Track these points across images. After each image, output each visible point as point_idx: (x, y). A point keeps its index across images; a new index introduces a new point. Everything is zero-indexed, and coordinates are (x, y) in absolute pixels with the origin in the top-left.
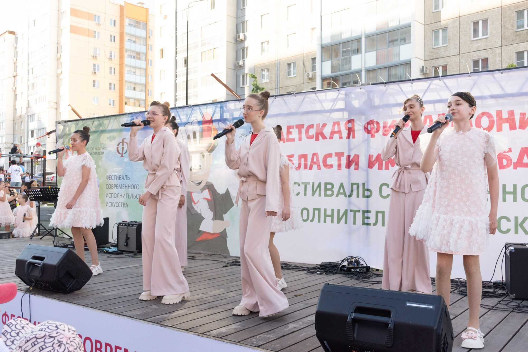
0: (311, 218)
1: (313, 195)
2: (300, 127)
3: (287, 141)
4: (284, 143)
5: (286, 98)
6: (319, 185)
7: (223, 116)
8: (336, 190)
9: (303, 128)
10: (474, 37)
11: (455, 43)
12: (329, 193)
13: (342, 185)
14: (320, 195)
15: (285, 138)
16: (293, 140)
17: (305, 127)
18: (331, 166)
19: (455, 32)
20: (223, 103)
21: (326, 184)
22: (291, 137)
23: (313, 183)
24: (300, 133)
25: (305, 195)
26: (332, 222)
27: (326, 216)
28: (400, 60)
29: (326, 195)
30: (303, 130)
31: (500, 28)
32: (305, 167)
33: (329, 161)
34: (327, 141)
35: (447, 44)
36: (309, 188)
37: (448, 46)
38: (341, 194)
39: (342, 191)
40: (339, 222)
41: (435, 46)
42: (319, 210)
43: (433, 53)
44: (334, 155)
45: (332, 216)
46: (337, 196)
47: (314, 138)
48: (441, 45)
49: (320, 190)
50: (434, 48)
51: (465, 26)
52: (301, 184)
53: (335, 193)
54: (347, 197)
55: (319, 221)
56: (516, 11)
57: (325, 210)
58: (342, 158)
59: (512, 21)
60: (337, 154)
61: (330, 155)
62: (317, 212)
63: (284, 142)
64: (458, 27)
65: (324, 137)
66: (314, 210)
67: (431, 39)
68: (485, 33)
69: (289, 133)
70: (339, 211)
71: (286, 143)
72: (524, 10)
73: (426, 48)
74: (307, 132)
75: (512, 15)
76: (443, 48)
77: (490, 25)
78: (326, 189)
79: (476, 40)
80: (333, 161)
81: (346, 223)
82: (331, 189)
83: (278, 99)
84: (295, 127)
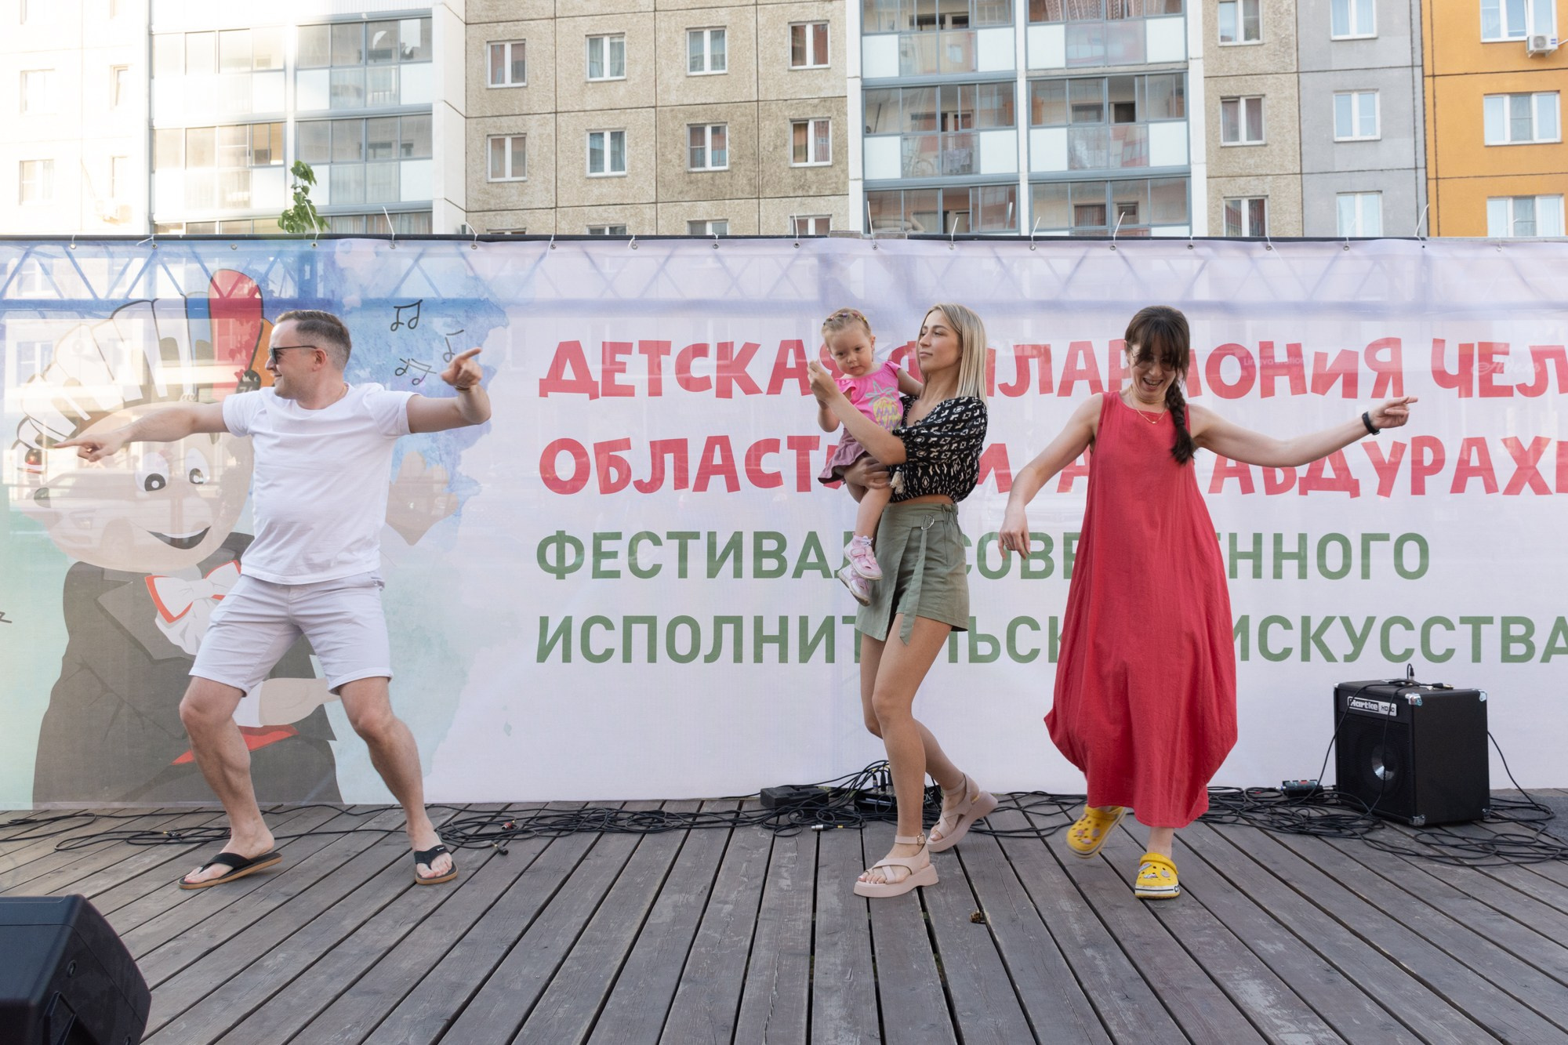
0: (707, 647)
1: (712, 573)
2: (655, 350)
3: (603, 395)
4: (595, 401)
5: (596, 248)
6: (736, 543)
7: (316, 291)
8: (792, 555)
9: (668, 353)
10: (593, 170)
11: (545, 178)
12: (770, 564)
13: (812, 540)
14: (738, 573)
15: (597, 383)
16: (628, 391)
17: (675, 351)
18: (774, 480)
19: (545, 149)
20: (315, 241)
21: (759, 537)
22: (620, 379)
23: (712, 536)
24: (655, 368)
25: (683, 573)
26: (783, 657)
27: (760, 639)
28: (400, 201)
29: (759, 573)
30: (669, 363)
31: (654, 158)
32: (681, 482)
33: (769, 464)
34: (762, 398)
35: (524, 175)
36: (697, 550)
37: (528, 183)
38: (812, 567)
39: (812, 558)
40: (806, 653)
41: (492, 177)
42: (737, 622)
43: (488, 193)
44: (784, 444)
45: (782, 639)
46: (798, 574)
47: (710, 387)
48: (508, 177)
49: (738, 559)
50: (492, 183)
51: (569, 138)
52: (663, 537)
53: (792, 565)
54: (831, 577)
55: (738, 658)
56: (688, 125)
57: (758, 622)
58: (813, 454)
59: (679, 145)
60: (793, 442)
61: (772, 445)
62: (728, 630)
63: (594, 396)
64: (554, 137)
65: (750, 388)
66: (719, 621)
67: (482, 157)
68: (618, 164)
69: (612, 368)
70: (804, 622)
71: (603, 400)
72: (705, 124)
73: (469, 180)
74: (682, 367)
75: (681, 131)
76: (514, 185)
77: (629, 146)
78: (759, 554)
79: (597, 178)
80: (782, 462)
81: (830, 658)
82: (777, 554)
83: (563, 248)
84: (636, 348)
